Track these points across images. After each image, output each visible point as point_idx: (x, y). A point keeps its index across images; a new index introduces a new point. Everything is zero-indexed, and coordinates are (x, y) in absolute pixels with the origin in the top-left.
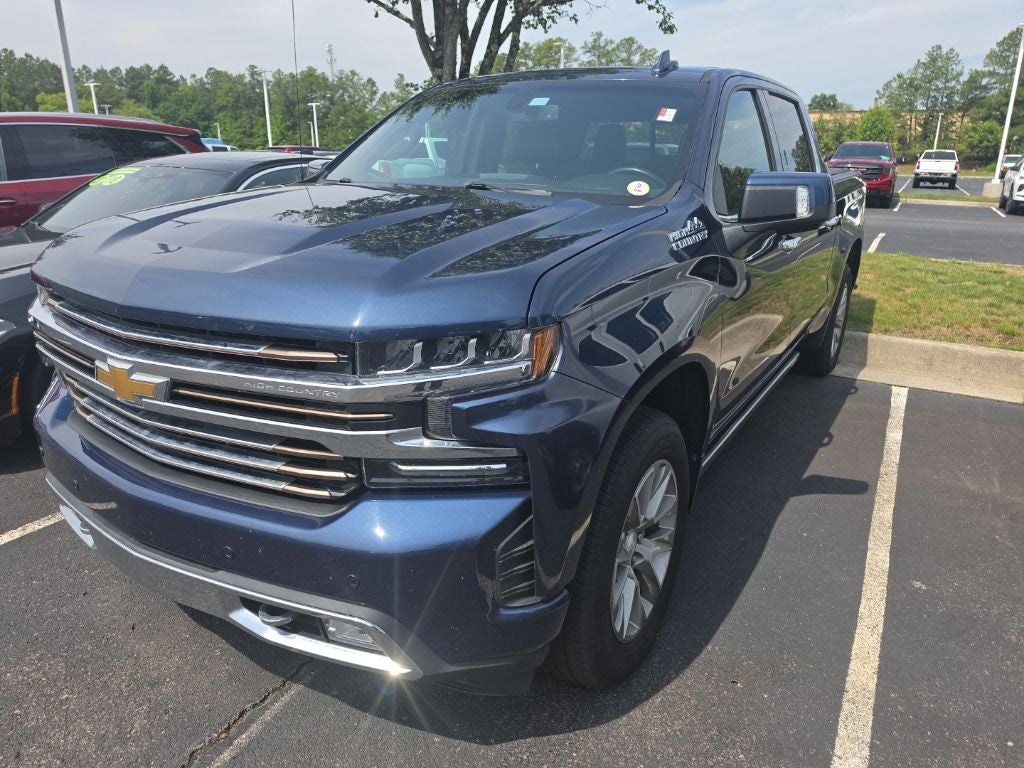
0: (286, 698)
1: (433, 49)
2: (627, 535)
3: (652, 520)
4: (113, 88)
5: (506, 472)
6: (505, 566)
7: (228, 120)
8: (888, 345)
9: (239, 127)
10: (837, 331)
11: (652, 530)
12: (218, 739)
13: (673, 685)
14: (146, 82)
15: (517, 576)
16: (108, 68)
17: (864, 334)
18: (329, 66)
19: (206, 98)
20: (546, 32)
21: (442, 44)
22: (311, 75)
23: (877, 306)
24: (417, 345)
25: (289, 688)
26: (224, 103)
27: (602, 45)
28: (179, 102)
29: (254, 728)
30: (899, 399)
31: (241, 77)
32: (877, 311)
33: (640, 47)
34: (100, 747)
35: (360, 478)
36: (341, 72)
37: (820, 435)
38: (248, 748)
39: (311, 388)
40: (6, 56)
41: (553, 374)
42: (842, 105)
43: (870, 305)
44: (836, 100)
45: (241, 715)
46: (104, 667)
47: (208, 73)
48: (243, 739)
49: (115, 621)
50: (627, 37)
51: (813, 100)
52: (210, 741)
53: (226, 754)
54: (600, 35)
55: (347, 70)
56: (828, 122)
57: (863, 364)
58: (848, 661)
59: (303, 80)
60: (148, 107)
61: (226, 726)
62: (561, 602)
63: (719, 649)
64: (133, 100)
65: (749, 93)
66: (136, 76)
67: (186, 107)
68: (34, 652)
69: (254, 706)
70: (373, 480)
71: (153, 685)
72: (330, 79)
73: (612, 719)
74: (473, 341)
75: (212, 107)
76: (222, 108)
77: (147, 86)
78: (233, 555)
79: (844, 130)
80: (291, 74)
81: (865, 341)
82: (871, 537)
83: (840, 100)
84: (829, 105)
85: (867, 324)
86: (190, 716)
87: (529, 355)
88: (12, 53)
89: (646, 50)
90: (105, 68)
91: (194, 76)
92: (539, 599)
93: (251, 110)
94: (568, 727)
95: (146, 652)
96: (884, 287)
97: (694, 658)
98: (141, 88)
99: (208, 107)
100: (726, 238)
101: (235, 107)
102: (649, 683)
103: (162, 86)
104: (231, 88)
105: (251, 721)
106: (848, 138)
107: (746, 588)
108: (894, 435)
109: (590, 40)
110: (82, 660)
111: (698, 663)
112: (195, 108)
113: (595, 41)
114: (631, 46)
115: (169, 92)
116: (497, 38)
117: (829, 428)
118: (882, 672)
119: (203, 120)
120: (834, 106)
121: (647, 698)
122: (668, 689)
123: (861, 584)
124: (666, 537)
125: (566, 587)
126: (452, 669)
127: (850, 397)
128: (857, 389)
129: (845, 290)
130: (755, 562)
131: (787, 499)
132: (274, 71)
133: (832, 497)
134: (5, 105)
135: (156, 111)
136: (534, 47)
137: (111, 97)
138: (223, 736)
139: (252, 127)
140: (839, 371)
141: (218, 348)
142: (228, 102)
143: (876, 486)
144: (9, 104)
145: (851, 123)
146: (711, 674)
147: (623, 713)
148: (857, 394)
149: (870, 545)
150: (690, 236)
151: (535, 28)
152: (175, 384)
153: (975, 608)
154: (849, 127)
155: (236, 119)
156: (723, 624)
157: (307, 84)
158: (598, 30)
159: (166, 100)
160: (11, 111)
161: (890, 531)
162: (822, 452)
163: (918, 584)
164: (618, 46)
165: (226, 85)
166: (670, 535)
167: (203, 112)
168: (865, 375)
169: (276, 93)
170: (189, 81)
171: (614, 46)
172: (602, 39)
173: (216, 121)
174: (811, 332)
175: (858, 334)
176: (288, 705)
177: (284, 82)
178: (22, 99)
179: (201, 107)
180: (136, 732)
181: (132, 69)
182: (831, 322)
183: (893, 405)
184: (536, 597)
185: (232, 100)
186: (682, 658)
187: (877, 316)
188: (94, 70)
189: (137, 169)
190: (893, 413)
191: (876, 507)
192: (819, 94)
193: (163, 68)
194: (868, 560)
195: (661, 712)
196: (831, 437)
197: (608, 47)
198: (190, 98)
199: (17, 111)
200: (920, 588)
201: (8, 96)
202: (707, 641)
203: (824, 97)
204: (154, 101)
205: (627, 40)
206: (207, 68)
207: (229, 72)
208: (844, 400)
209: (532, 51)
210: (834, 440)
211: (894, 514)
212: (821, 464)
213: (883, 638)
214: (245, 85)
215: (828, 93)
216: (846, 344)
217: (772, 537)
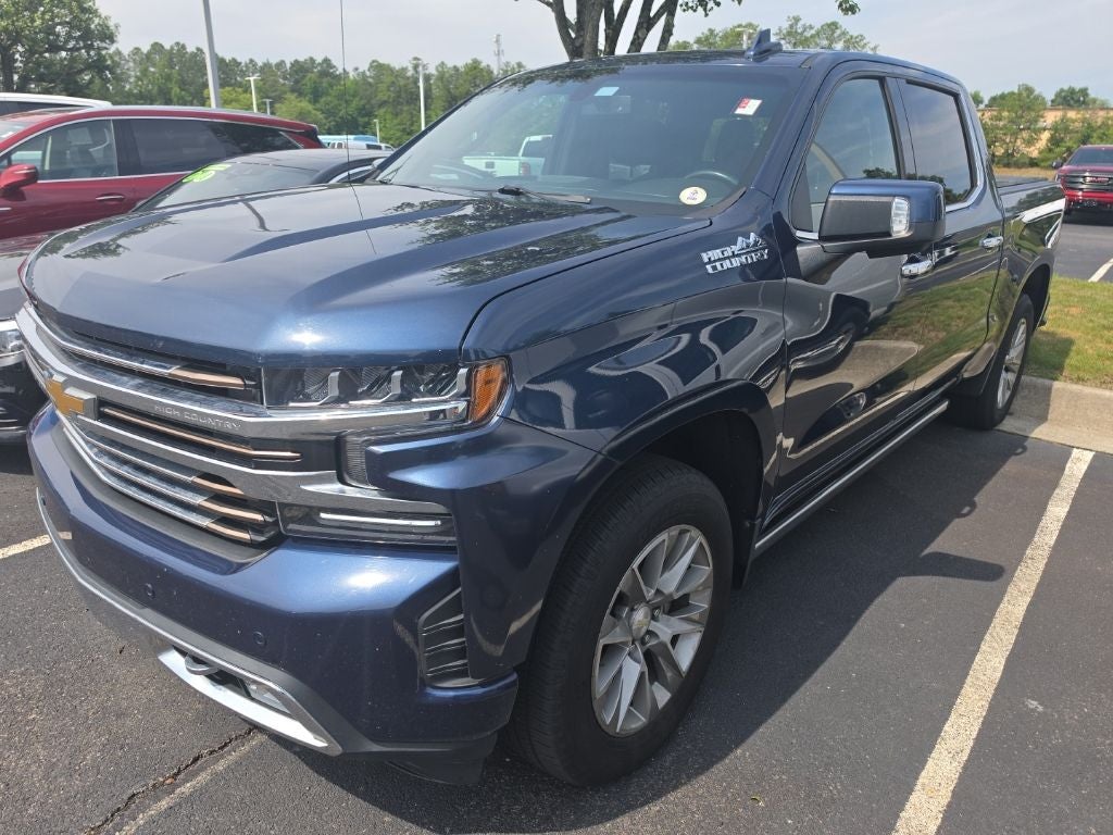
0: (245, 748)
1: (573, 35)
2: (632, 610)
3: (671, 595)
4: (277, 82)
5: (440, 529)
6: (429, 640)
7: (388, 116)
8: (1078, 396)
9: (399, 124)
10: (1007, 377)
11: (677, 606)
12: (163, 784)
13: (679, 793)
14: (310, 75)
15: (449, 652)
16: (274, 61)
17: (1047, 382)
18: (496, 58)
19: (368, 93)
20: (706, 15)
21: (583, 29)
22: (475, 68)
23: (1074, 348)
24: (332, 375)
25: (253, 738)
26: (385, 98)
27: (799, 31)
28: (341, 96)
29: (203, 778)
30: (1078, 465)
31: (404, 70)
32: (1072, 354)
33: (844, 33)
34: (46, 776)
35: (276, 523)
36: (507, 64)
37: (960, 502)
38: (188, 800)
39: (214, 417)
40: (178, 50)
41: (496, 419)
42: (1094, 101)
43: (1064, 347)
44: (1087, 95)
45: (196, 760)
46: (80, 689)
47: (371, 66)
48: (187, 788)
49: (106, 641)
50: (829, 22)
51: (1058, 95)
52: (154, 786)
53: (164, 803)
54: (797, 20)
55: (513, 63)
56: (1074, 121)
57: (1042, 418)
58: (910, 791)
59: (467, 74)
60: (310, 102)
61: (175, 771)
62: (507, 687)
63: (751, 755)
64: (296, 94)
65: (876, 82)
66: (300, 69)
67: (346, 102)
68: (20, 666)
69: (211, 753)
70: (291, 526)
71: (118, 716)
72: (495, 72)
73: (594, 824)
74: (398, 374)
75: (373, 102)
76: (383, 104)
77: (310, 79)
78: (153, 592)
79: (1094, 131)
80: (455, 67)
81: (1049, 390)
82: (987, 637)
83: (1092, 94)
84: (1079, 101)
85: (1057, 369)
86: (144, 756)
87: (466, 394)
88: (183, 47)
89: (852, 37)
90: (271, 61)
91: (356, 69)
92: (476, 682)
93: (412, 106)
94: (539, 825)
95: (125, 679)
96: (1091, 325)
97: (716, 762)
98: (304, 82)
99: (369, 102)
100: (801, 259)
101: (396, 102)
102: (652, 786)
103: (325, 80)
104: (393, 83)
105: (203, 769)
106: (1098, 141)
107: (808, 683)
108: (1057, 511)
109: (785, 25)
110: (62, 680)
111: (719, 769)
112: (355, 103)
113: (791, 26)
114: (834, 32)
115: (331, 86)
116: (646, 23)
117: (974, 495)
118: (950, 813)
119: (363, 116)
120: (1084, 102)
121: (642, 805)
122: (671, 797)
123: (957, 695)
124: (695, 615)
125: (516, 669)
126: (376, 748)
127: (1013, 457)
128: (1025, 449)
129: (1022, 328)
130: (829, 654)
131: (893, 579)
132: (437, 64)
133: (950, 580)
134: (175, 100)
135: (318, 106)
136: (721, 34)
137: (275, 91)
138: (168, 782)
139: (412, 125)
140: (1008, 425)
141: (135, 365)
142: (389, 96)
143: (1015, 571)
144: (179, 99)
145: (1103, 123)
146: (729, 786)
147: (608, 820)
148: (1022, 456)
149: (983, 647)
150: (739, 255)
151: (695, 11)
152: (102, 402)
153: (1103, 743)
154: (1100, 127)
155: (397, 115)
156: (764, 725)
157: (470, 78)
158: (795, 14)
159: (328, 94)
160: (179, 104)
161: (1016, 631)
162: (957, 524)
163: (1033, 704)
164: (818, 33)
165: (388, 79)
166: (701, 614)
167: (364, 108)
168: (1041, 433)
169: (438, 87)
170: (352, 75)
171: (813, 32)
172: (800, 25)
173: (376, 117)
174: (966, 375)
175: (1040, 381)
176: (246, 757)
177: (447, 75)
178: (191, 94)
179: (363, 102)
180: (86, 765)
181: (296, 61)
182: (997, 364)
183: (1067, 471)
184: (470, 679)
185: (393, 95)
186: (701, 760)
187: (1072, 360)
188: (260, 64)
189: (228, 166)
190: (1064, 482)
191: (1006, 599)
192: (1066, 88)
193: (326, 61)
194: (974, 666)
195: (654, 824)
196: (973, 505)
197: (806, 34)
198: (352, 92)
199: (185, 105)
200: (1034, 710)
201: (178, 90)
202: (739, 742)
203: (1072, 91)
204: (316, 95)
205: (829, 25)
206: (370, 61)
207: (392, 66)
208: (1004, 462)
209: (718, 39)
210: (977, 510)
211: (1028, 610)
212: (951, 540)
213: (965, 768)
214: (408, 78)
215: (1078, 86)
216: (1022, 393)
217: (859, 623)
